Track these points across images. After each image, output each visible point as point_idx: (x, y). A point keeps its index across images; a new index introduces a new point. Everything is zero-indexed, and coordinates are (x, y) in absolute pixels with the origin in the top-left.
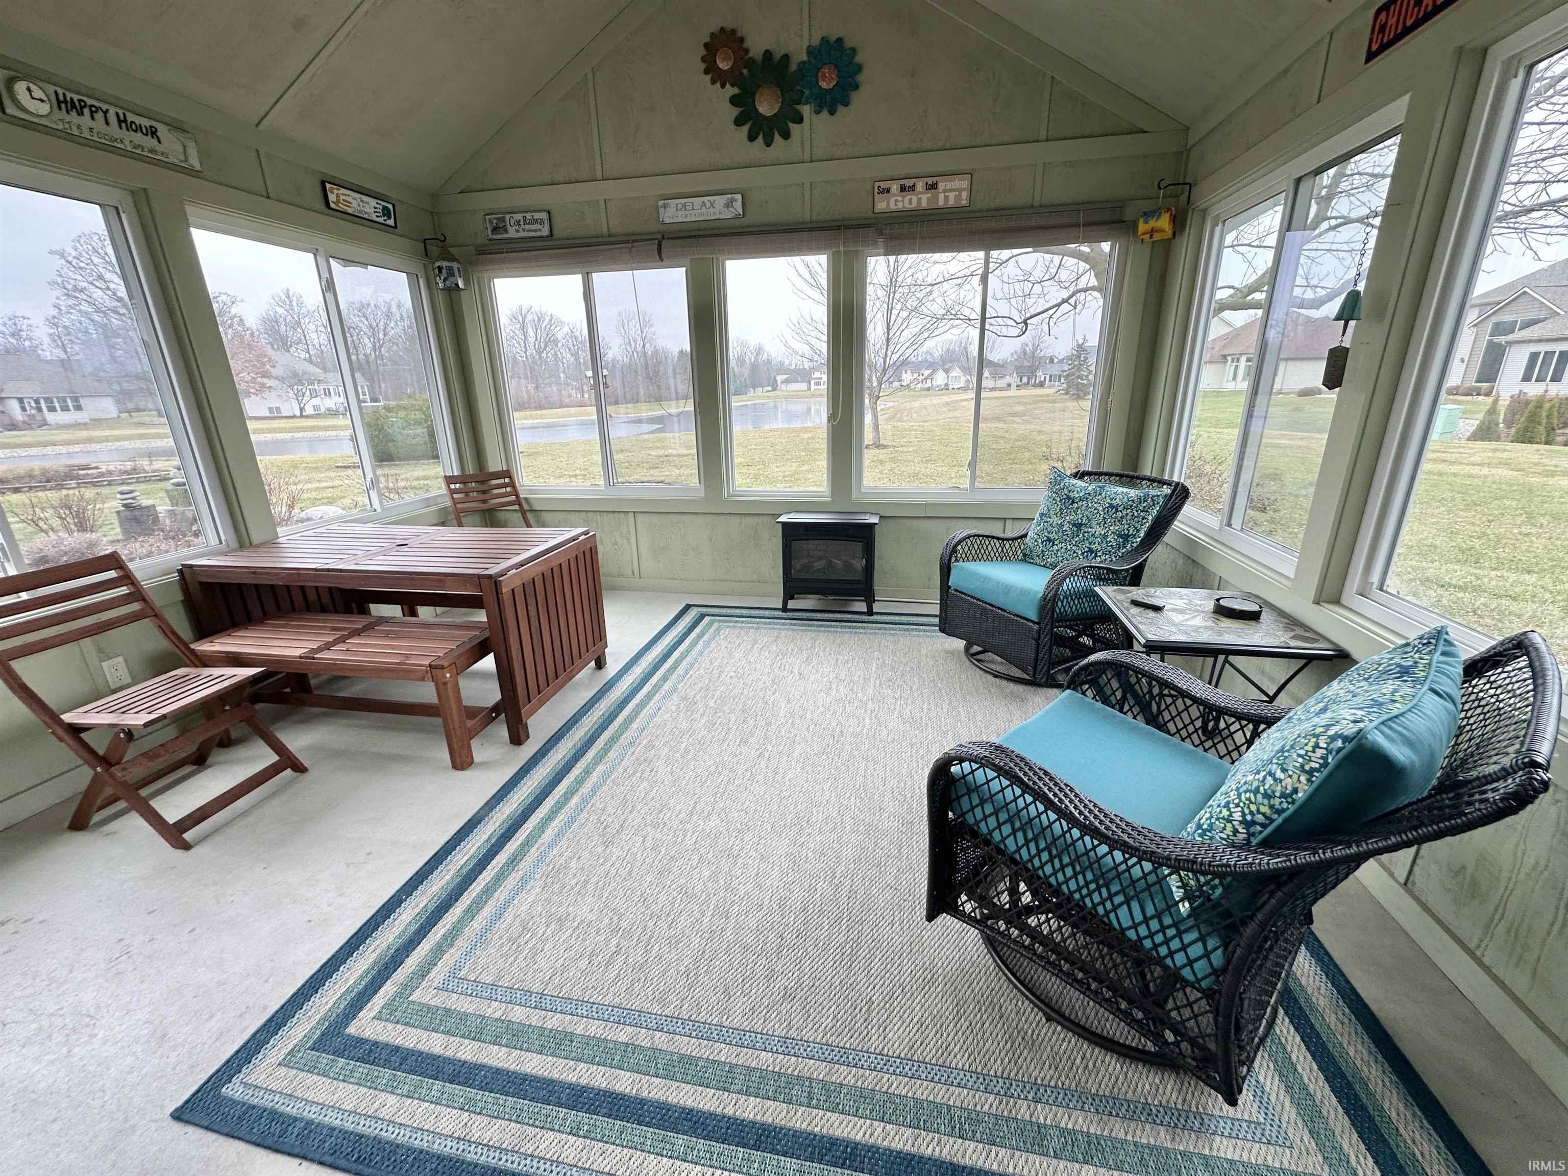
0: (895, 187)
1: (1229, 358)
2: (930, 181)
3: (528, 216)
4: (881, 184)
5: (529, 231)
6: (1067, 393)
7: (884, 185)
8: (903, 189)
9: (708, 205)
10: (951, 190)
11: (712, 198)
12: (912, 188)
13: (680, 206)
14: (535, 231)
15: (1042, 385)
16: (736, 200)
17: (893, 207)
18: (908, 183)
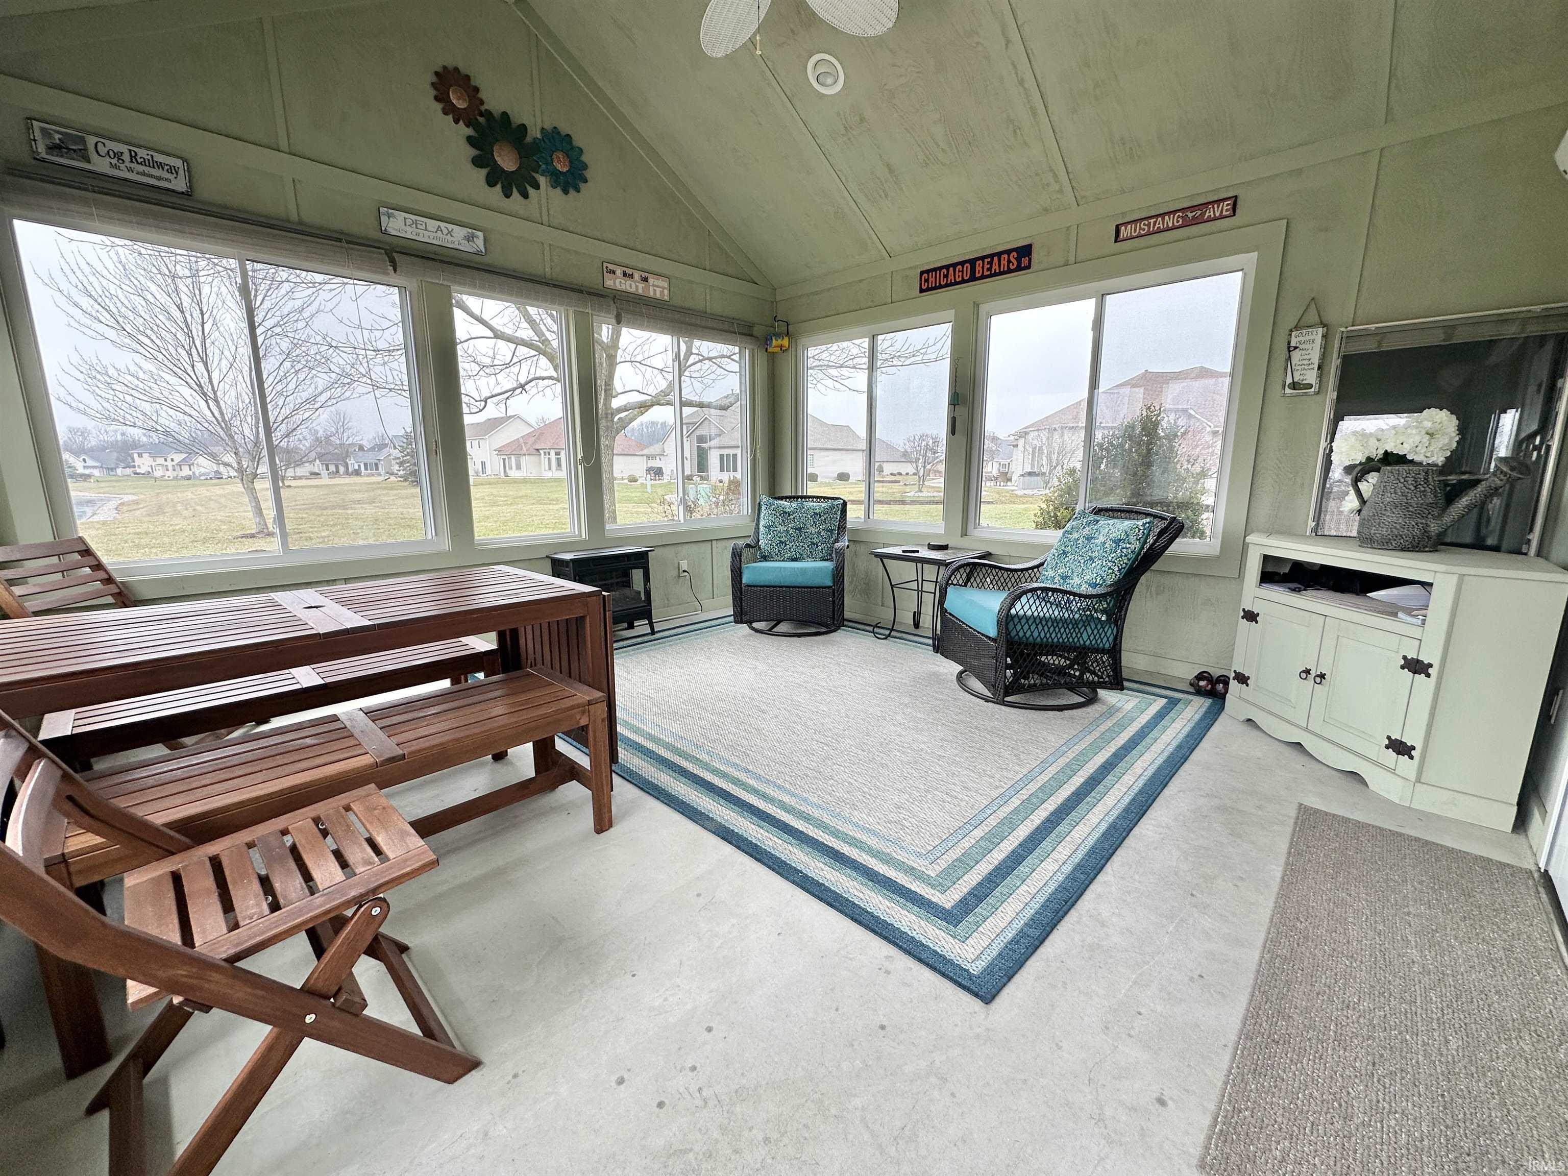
0: (619, 272)
1: (542, 452)
2: (644, 275)
3: (142, 153)
4: (609, 265)
5: (143, 174)
6: (405, 480)
7: (611, 267)
8: (625, 275)
9: (445, 231)
10: (658, 287)
11: (450, 226)
12: (631, 276)
13: (409, 222)
14: (159, 178)
15: (357, 473)
16: (477, 237)
17: (618, 287)
18: (629, 271)
